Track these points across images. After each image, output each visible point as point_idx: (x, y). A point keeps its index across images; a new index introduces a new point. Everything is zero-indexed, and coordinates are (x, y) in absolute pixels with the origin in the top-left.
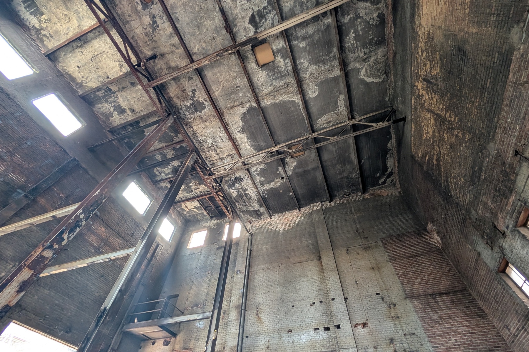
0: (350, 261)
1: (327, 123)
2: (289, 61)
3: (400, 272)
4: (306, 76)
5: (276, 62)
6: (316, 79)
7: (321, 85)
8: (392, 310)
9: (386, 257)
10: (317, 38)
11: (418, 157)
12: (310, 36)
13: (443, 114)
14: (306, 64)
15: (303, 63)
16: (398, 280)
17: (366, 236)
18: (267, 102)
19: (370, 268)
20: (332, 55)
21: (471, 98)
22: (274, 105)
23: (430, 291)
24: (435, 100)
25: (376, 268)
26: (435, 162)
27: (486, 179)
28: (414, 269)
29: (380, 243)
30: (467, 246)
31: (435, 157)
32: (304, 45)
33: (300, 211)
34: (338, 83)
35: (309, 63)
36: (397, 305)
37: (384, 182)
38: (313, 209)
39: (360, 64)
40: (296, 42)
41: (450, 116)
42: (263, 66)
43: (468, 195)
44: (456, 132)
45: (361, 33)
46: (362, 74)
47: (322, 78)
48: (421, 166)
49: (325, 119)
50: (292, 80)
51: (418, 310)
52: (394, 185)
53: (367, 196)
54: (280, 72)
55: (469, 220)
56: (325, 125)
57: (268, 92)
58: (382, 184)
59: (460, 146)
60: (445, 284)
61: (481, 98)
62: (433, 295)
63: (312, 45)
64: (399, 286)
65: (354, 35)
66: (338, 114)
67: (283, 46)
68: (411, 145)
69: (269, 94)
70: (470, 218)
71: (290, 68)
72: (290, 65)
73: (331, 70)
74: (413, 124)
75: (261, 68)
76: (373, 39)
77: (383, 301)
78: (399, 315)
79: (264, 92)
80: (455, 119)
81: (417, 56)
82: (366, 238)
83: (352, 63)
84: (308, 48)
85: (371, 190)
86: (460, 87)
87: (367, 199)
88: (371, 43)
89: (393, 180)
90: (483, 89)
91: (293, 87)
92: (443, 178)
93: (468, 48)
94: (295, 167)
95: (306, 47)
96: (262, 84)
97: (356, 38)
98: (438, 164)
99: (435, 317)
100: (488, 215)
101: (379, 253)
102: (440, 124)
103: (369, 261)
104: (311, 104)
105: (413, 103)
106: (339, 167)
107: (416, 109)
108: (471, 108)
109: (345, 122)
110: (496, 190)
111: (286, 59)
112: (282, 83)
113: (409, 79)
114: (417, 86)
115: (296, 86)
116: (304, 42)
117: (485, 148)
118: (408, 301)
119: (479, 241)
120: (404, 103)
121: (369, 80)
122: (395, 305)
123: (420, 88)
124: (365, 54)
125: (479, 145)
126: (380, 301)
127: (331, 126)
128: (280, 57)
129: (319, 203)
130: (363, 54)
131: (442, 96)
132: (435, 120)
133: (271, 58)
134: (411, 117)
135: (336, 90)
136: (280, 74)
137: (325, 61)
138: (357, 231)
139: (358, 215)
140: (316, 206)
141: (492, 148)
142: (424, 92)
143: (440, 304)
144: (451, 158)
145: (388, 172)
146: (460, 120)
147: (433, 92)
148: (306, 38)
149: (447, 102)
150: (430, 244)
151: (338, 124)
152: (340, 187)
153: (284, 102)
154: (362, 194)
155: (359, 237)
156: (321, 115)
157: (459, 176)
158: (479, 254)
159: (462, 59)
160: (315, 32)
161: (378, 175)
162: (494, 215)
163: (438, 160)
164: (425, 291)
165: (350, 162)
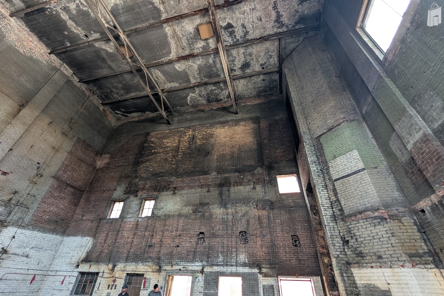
0: (44, 130)
1: (156, 76)
2: (201, 51)
3: (66, 163)
4: (190, 62)
5: (201, 41)
6: (189, 69)
7: (185, 72)
8: (37, 178)
9: (69, 149)
10: (214, 69)
11: (150, 138)
12: (215, 66)
13: (180, 151)
14: (198, 62)
15: (199, 61)
16: (60, 165)
17: (73, 127)
18: (168, 29)
19: (52, 146)
20: (203, 78)
21: (191, 163)
22: (165, 36)
23: (68, 182)
24: (186, 144)
25: (56, 150)
26: (153, 151)
27: (158, 180)
28: (75, 167)
29: (75, 139)
30: (114, 183)
31: (156, 151)
32: (210, 62)
33: (50, 54)
34: (186, 82)
35: (199, 65)
36: (43, 177)
37: (117, 114)
38: (62, 69)
39: (198, 93)
40: (212, 57)
41: (180, 155)
42: (197, 30)
43: (145, 175)
44: (174, 160)
45: (214, 92)
46: (192, 95)
47: (189, 73)
48: (145, 141)
49: (160, 75)
50: (187, 52)
51: (52, 187)
52: (118, 120)
53: (101, 108)
54: (193, 44)
55: (131, 179)
56: (154, 75)
57: (176, 31)
58: (115, 113)
59: (168, 164)
60: (79, 184)
61: (192, 167)
62: (68, 184)
63: (210, 67)
64: (57, 169)
65: (214, 89)
66: (165, 83)
67: (211, 47)
68: (155, 131)
69: (175, 32)
70: (133, 179)
71: (196, 52)
72: (198, 52)
73: (195, 78)
74: (169, 131)
75: (196, 28)
76: (211, 98)
77: (37, 169)
78: (38, 183)
79: (176, 27)
80: (180, 158)
81: (204, 129)
82: (72, 129)
83: (198, 89)
84: (208, 64)
85: (107, 108)
86: (194, 157)
87: (99, 109)
88: (209, 97)
89: (121, 118)
90: (195, 167)
91: (182, 53)
92: (146, 158)
93: (209, 156)
94: (106, 51)
95: (209, 63)
96: (183, 27)
97: (212, 90)
98: (153, 154)
99: (56, 194)
100: (141, 187)
101: (67, 143)
102: (175, 150)
103: (57, 142)
104: (170, 66)
105: (181, 129)
106: (120, 86)
107: (178, 132)
108: (187, 165)
109: (160, 88)
110: (155, 186)
111: (202, 49)
112: (185, 44)
113: (192, 124)
114: (189, 131)
115: (183, 55)
116: (212, 62)
117: (172, 176)
118: (52, 179)
119: (123, 187)
120: (179, 122)
121: (189, 98)
122: (42, 176)
123: (189, 133)
124: (203, 95)
125: (173, 173)
126: (36, 168)
127: (154, 79)
128: (204, 44)
129: (71, 71)
130: (203, 94)
131: (189, 148)
132: (176, 146)
133: (203, 37)
134: (173, 129)
135: (182, 81)
136: (192, 44)
137: (200, 75)
138: (72, 119)
139: (84, 111)
140: (66, 70)
141: (173, 179)
142: (188, 136)
143: (66, 190)
144: (160, 160)
145: (126, 114)
146: (180, 161)
147: (189, 142)
148: (215, 63)
149: (186, 151)
150: (95, 162)
151: (157, 83)
152: (100, 88)
153: (169, 45)
154: (101, 104)
155: (68, 123)
156: (162, 72)
157: (152, 167)
158: (115, 190)
159: (205, 155)
160: (217, 68)
161: (122, 110)
162: (143, 189)
163: (155, 153)
164: (66, 180)
165: (127, 93)
